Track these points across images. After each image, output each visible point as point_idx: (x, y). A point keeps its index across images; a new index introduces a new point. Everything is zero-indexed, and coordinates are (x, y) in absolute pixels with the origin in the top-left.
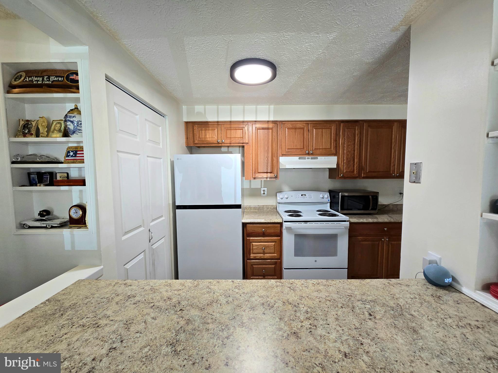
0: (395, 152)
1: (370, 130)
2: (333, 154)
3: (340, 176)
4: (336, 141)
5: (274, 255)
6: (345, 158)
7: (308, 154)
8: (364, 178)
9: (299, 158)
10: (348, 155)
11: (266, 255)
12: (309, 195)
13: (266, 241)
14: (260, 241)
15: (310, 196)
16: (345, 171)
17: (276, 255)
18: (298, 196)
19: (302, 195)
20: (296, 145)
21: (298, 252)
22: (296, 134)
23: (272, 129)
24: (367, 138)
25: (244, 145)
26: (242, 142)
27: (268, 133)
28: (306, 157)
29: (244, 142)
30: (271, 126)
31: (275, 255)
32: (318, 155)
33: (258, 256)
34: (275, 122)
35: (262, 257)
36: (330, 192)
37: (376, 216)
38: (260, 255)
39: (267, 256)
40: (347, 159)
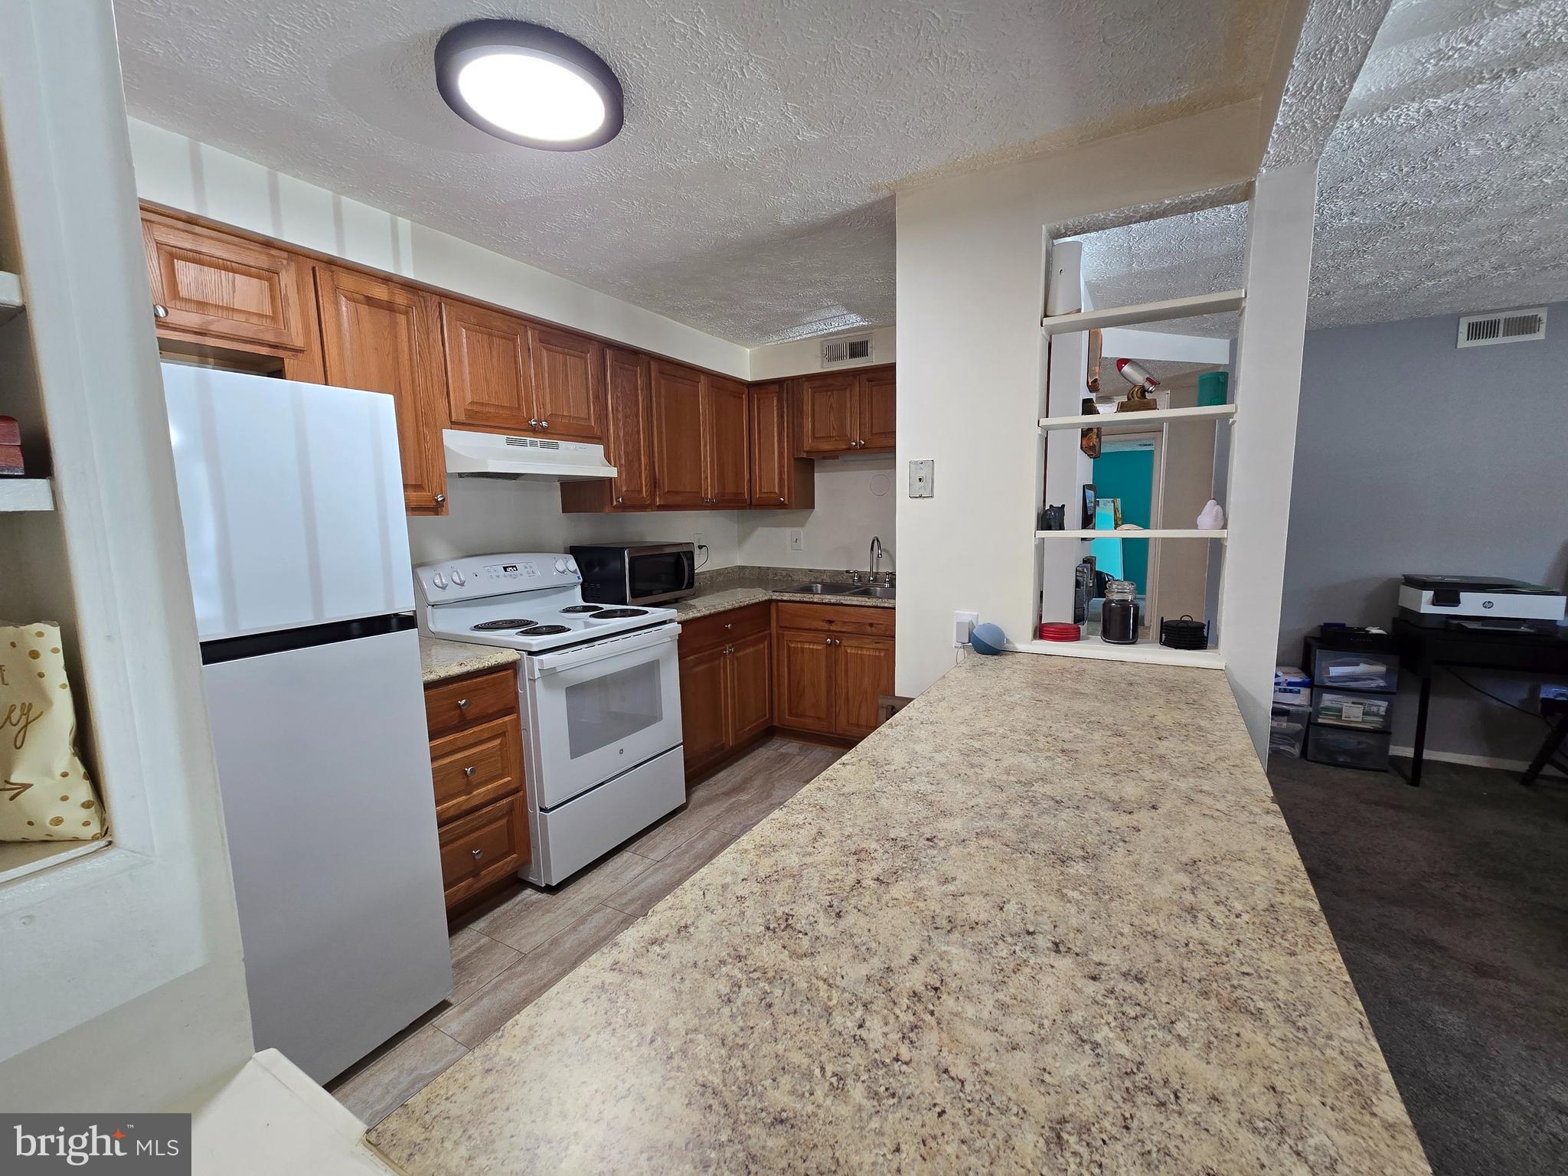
0: (705, 446)
1: (663, 382)
2: (594, 438)
3: (615, 503)
4: (600, 398)
5: (502, 781)
6: (622, 453)
7: (535, 431)
8: (661, 508)
9: (510, 442)
10: (626, 444)
11: (475, 793)
12: (526, 567)
13: (472, 740)
14: (448, 749)
15: (530, 570)
16: (624, 489)
17: (509, 778)
18: (494, 574)
19: (505, 569)
20: (496, 393)
21: (581, 743)
22: (495, 353)
23: (406, 313)
24: (659, 404)
25: (280, 353)
26: (270, 337)
27: (394, 325)
28: (528, 439)
29: (285, 340)
30: (401, 298)
31: (506, 780)
32: (559, 437)
33: (449, 808)
34: (412, 288)
35: (464, 807)
36: (575, 551)
37: (692, 602)
38: (455, 801)
39: (479, 794)
40: (627, 454)
